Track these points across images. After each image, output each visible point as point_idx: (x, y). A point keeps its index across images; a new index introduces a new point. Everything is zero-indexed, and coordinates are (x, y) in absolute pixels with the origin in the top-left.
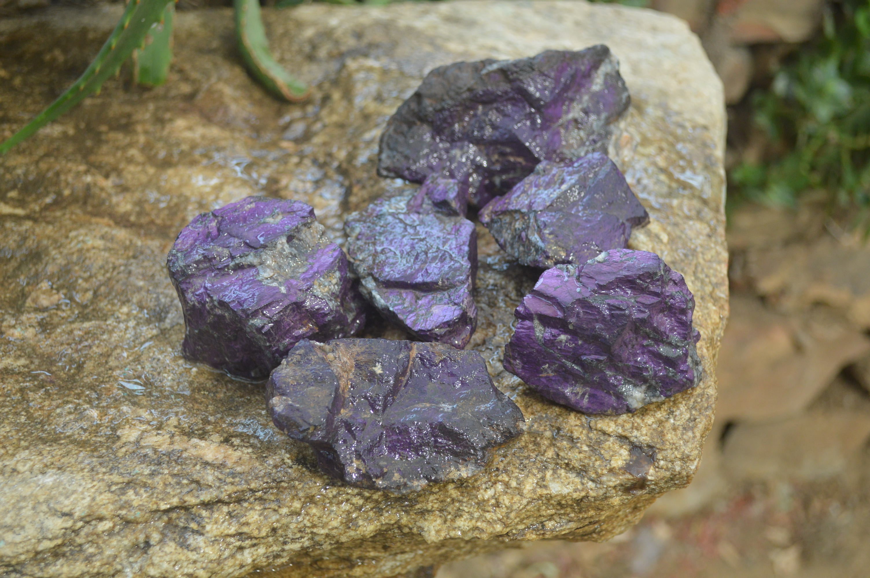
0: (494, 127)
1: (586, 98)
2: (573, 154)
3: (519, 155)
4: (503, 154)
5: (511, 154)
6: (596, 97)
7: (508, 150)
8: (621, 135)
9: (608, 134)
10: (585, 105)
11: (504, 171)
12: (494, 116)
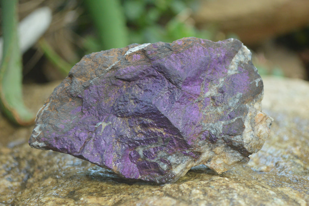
0: (137, 101)
1: (222, 80)
2: (211, 127)
3: (159, 127)
4: (144, 126)
5: (153, 126)
6: (231, 80)
7: (149, 121)
8: (255, 113)
9: (243, 111)
10: (221, 85)
11: (148, 141)
12: (136, 91)
